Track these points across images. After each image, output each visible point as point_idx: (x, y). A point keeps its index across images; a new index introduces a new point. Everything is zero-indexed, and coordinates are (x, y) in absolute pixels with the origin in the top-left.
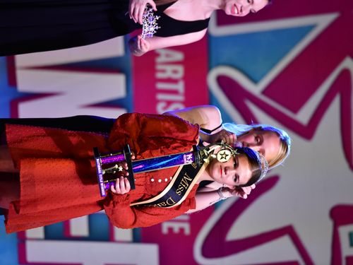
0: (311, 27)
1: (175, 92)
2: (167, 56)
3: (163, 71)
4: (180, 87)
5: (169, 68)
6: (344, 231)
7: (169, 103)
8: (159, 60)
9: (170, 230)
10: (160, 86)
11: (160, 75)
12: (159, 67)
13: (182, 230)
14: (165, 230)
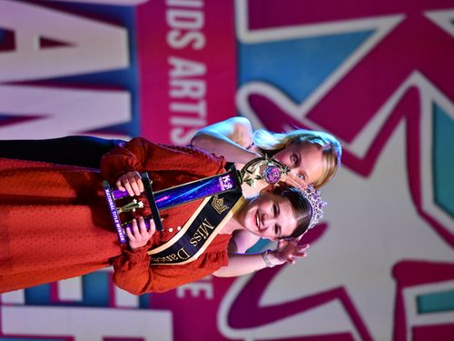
0: (369, 33)
1: (194, 115)
2: (185, 68)
3: (179, 88)
4: (201, 108)
5: (187, 84)
6: (410, 294)
7: (187, 129)
8: (175, 73)
9: (188, 292)
10: (176, 107)
11: (175, 94)
12: (174, 83)
13: (202, 293)
14: (181, 292)
